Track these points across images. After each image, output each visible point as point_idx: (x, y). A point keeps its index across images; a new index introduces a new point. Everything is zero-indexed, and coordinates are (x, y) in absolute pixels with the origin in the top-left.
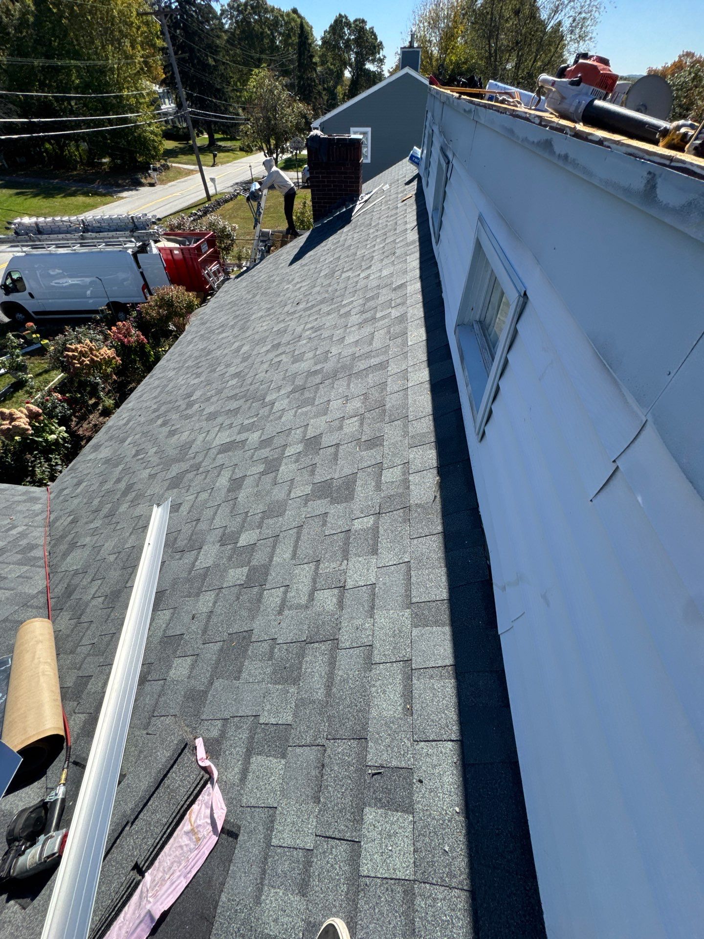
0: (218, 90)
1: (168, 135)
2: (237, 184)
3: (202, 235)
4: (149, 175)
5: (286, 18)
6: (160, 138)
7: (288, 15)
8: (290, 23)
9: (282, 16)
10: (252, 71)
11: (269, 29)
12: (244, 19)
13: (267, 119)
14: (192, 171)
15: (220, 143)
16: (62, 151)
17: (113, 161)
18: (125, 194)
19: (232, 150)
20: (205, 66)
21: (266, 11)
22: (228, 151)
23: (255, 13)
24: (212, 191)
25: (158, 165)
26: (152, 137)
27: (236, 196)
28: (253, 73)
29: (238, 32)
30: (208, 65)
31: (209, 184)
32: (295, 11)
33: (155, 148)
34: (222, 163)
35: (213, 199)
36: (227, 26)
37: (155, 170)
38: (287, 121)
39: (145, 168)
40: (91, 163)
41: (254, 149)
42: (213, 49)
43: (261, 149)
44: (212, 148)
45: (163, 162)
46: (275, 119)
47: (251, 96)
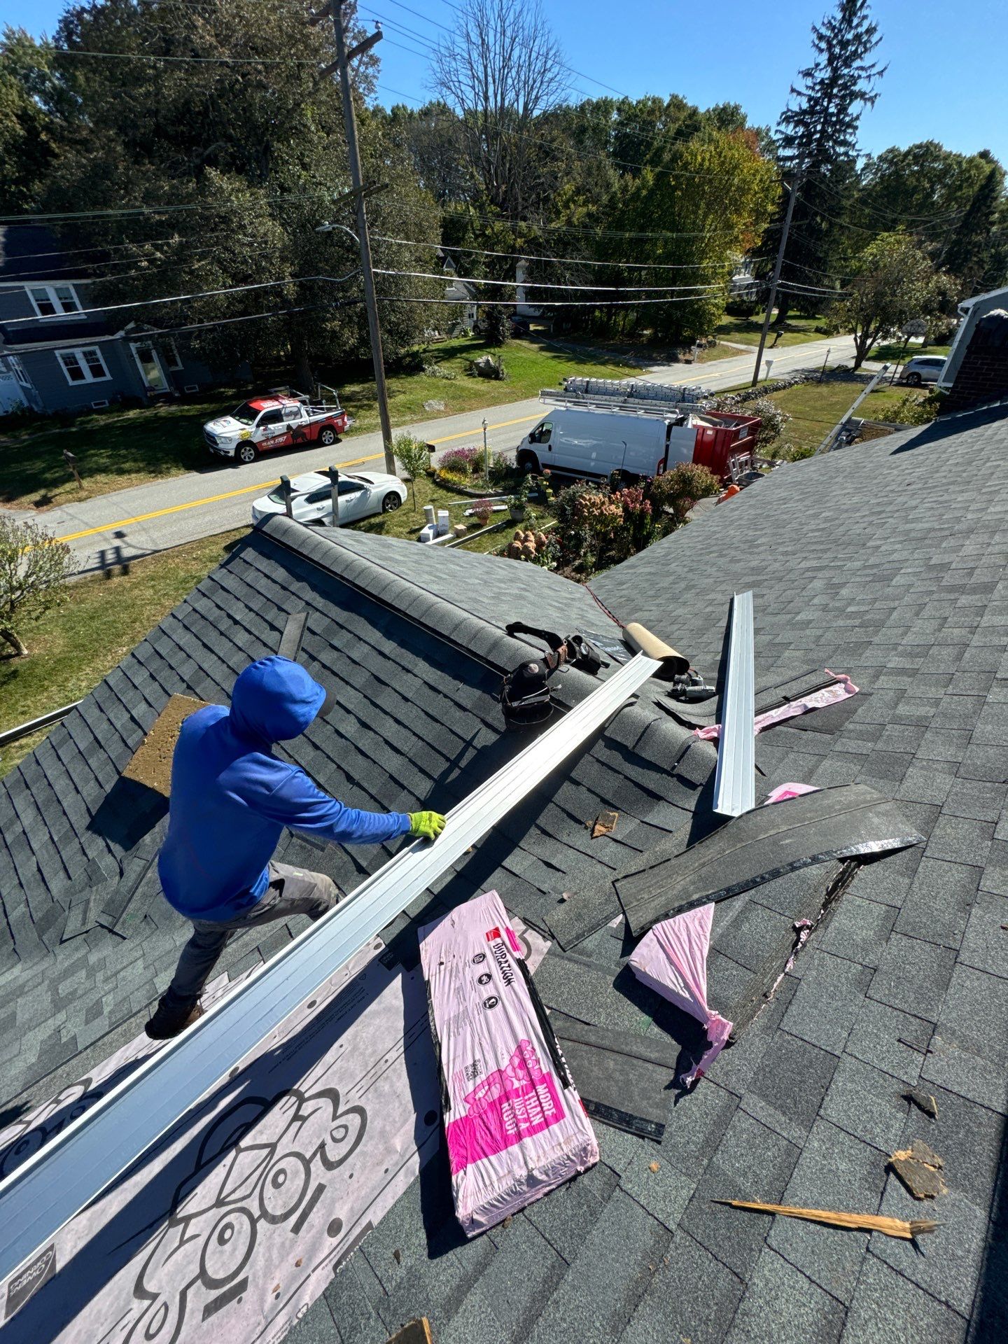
0: (819, 259)
1: (730, 310)
2: (797, 371)
3: (745, 420)
4: (690, 350)
5: (964, 165)
6: (721, 312)
7: (971, 160)
8: (969, 171)
9: (959, 164)
10: (878, 234)
11: (930, 181)
12: (896, 172)
13: (879, 295)
14: (742, 351)
15: (789, 322)
16: (610, 319)
17: (655, 333)
18: (655, 369)
19: (804, 331)
20: (814, 231)
21: (936, 159)
22: (798, 331)
23: (916, 164)
24: (761, 376)
25: (704, 341)
26: (714, 310)
27: (791, 385)
28: (879, 237)
29: (878, 188)
30: (820, 230)
31: (763, 366)
32: (985, 155)
33: (710, 321)
34: (783, 346)
35: (759, 386)
36: (864, 183)
37: (700, 346)
38: (910, 298)
39: (688, 343)
40: (632, 333)
41: (841, 330)
42: (836, 211)
43: (853, 331)
44: (779, 326)
45: (710, 338)
46: (894, 294)
47: (861, 267)
